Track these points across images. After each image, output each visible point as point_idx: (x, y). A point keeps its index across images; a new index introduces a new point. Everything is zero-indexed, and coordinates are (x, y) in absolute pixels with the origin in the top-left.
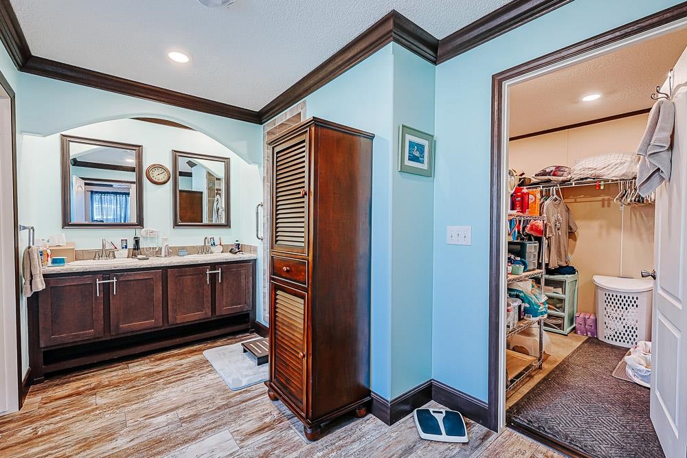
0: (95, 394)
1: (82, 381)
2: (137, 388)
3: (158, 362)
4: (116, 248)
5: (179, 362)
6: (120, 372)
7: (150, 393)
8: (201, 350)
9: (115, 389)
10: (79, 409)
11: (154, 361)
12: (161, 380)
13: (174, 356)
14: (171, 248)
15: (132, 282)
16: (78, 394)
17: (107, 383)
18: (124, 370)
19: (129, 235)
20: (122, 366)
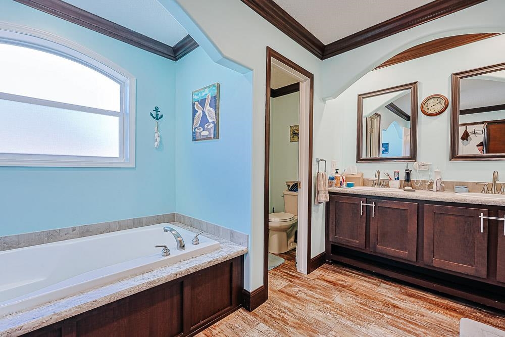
0: (341, 291)
1: (346, 277)
2: (366, 308)
3: (405, 297)
4: (391, 179)
5: (423, 310)
6: (370, 286)
7: (370, 321)
8: (462, 314)
9: (354, 296)
10: (324, 295)
11: (402, 294)
12: (390, 317)
13: (425, 300)
14: (443, 183)
15: (389, 210)
16: (335, 284)
17: (354, 288)
18: (374, 286)
19: (401, 167)
20: (377, 281)
